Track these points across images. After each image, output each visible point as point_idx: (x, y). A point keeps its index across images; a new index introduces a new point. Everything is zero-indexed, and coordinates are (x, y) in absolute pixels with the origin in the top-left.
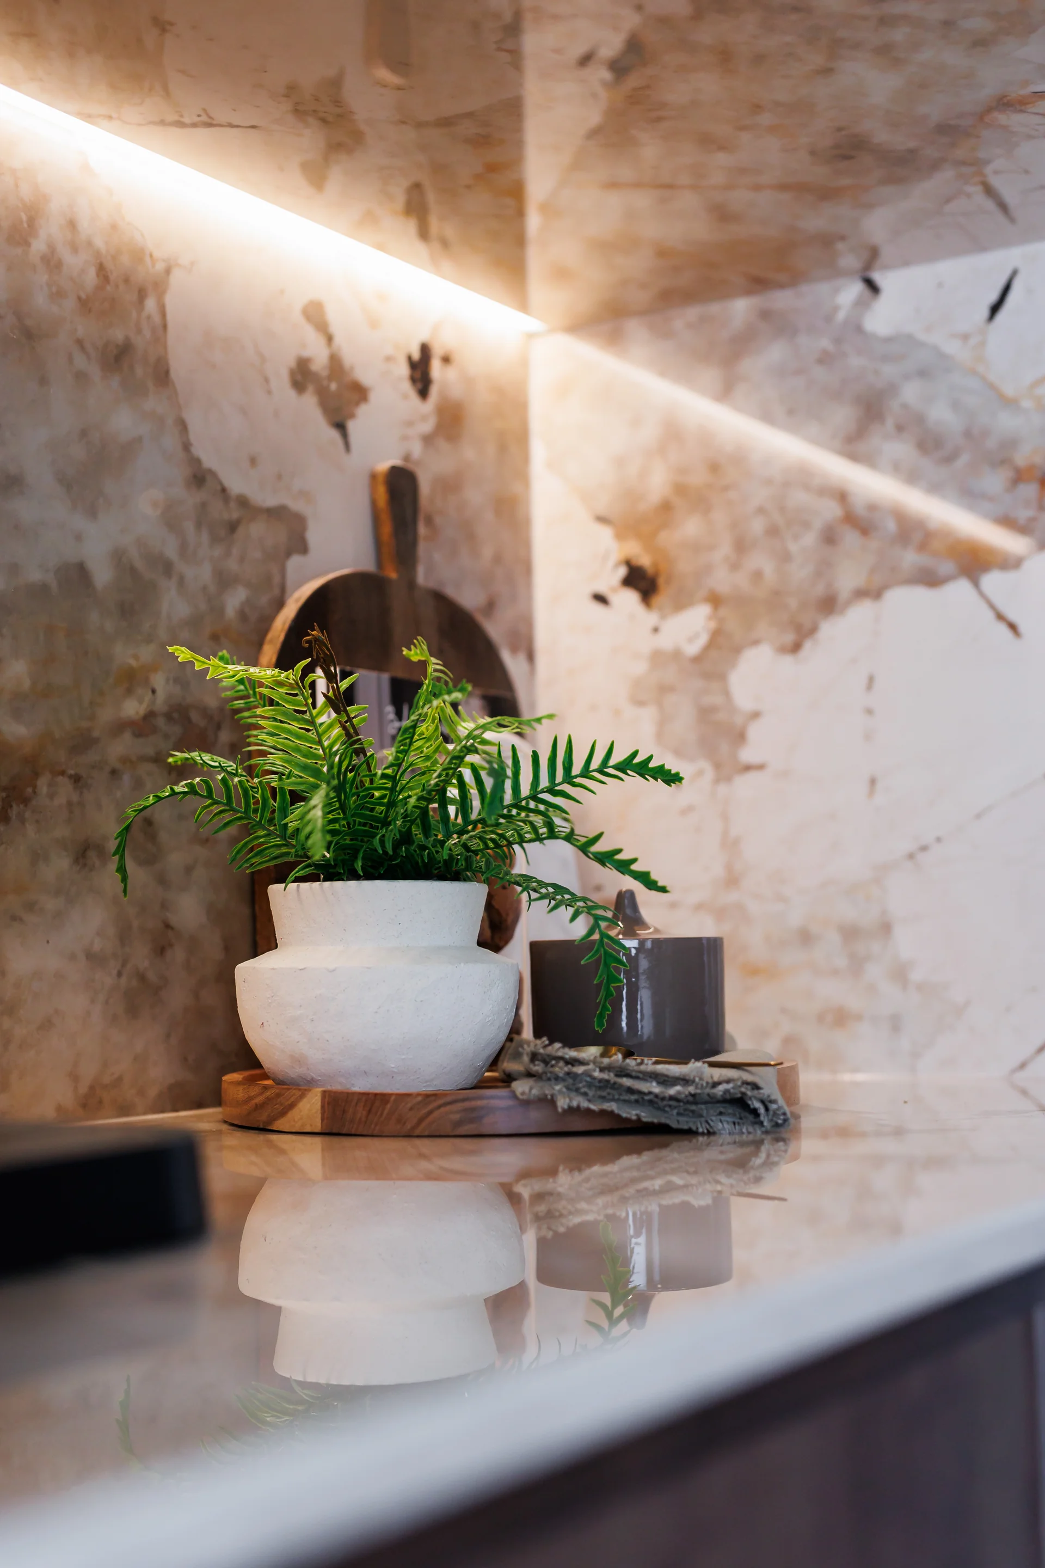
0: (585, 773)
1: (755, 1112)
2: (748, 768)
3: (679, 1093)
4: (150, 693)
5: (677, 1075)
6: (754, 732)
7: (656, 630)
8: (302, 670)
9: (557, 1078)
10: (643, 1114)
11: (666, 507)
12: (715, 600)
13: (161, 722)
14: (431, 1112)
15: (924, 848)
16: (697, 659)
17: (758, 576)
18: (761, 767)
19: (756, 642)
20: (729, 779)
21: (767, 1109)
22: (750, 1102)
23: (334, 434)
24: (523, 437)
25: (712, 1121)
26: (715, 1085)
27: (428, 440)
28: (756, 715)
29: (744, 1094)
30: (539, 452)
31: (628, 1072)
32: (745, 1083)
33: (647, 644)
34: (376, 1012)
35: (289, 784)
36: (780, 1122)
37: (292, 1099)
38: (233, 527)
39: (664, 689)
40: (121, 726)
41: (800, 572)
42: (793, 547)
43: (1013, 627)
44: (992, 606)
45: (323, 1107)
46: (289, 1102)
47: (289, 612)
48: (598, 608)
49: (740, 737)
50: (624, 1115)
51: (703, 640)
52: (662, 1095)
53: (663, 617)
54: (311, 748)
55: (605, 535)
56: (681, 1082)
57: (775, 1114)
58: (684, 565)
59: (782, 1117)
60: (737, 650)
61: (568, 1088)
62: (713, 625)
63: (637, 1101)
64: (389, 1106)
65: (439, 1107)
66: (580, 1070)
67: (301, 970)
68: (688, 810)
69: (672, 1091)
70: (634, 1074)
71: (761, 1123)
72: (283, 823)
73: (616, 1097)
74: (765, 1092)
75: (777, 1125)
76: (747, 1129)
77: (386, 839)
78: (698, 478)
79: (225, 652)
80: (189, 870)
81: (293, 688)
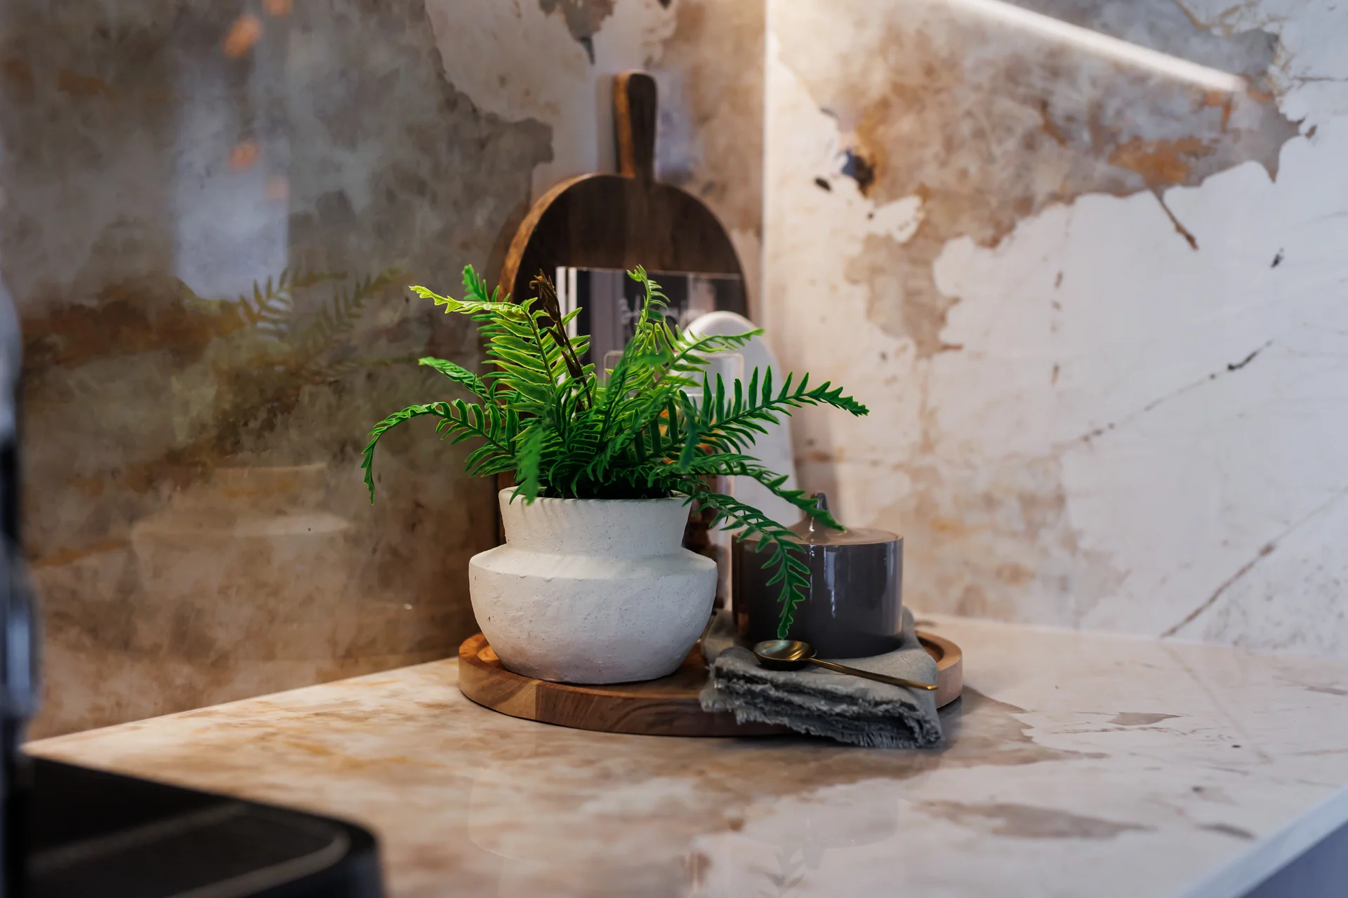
0: (783, 398)
1: (911, 730)
2: (946, 347)
3: (845, 711)
4: (404, 302)
5: (844, 693)
6: (953, 315)
7: (871, 216)
8: (530, 307)
9: (738, 695)
10: (812, 728)
11: (884, 104)
12: (925, 193)
13: (413, 327)
14: (628, 714)
15: (1098, 433)
16: (906, 246)
17: (963, 174)
18: (958, 348)
19: (959, 235)
20: (929, 356)
21: (921, 728)
22: (906, 721)
23: (580, 48)
24: (758, 29)
25: (873, 735)
26: (877, 704)
27: (667, 43)
28: (956, 301)
29: (901, 715)
30: (773, 44)
31: (802, 688)
32: (903, 704)
33: (863, 228)
34: (586, 619)
35: (520, 407)
36: (932, 739)
37: (512, 688)
38: (482, 144)
39: (875, 271)
40: (376, 335)
41: (1001, 174)
42: (997, 150)
43: (1190, 239)
44: (1173, 219)
45: (537, 698)
46: (510, 690)
47: (534, 218)
48: (819, 192)
49: (941, 319)
50: (795, 728)
51: (912, 229)
52: (828, 713)
53: (877, 205)
54: (538, 372)
55: (830, 124)
56: (848, 700)
57: (928, 732)
58: (898, 160)
59: (934, 736)
60: (942, 241)
61: (747, 703)
62: (921, 215)
63: (807, 716)
64: (593, 704)
65: (635, 710)
66: (758, 688)
67: (522, 577)
68: (891, 381)
69: (839, 709)
70: (806, 690)
71: (916, 740)
72: (511, 441)
73: (789, 712)
74: (920, 713)
75: (930, 742)
76: (903, 745)
77: (598, 468)
78: (915, 79)
79: (470, 265)
80: (438, 454)
81: (523, 319)
